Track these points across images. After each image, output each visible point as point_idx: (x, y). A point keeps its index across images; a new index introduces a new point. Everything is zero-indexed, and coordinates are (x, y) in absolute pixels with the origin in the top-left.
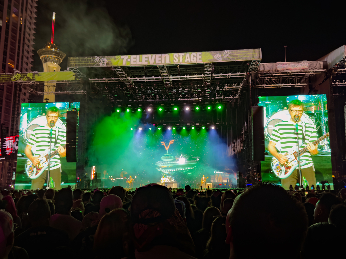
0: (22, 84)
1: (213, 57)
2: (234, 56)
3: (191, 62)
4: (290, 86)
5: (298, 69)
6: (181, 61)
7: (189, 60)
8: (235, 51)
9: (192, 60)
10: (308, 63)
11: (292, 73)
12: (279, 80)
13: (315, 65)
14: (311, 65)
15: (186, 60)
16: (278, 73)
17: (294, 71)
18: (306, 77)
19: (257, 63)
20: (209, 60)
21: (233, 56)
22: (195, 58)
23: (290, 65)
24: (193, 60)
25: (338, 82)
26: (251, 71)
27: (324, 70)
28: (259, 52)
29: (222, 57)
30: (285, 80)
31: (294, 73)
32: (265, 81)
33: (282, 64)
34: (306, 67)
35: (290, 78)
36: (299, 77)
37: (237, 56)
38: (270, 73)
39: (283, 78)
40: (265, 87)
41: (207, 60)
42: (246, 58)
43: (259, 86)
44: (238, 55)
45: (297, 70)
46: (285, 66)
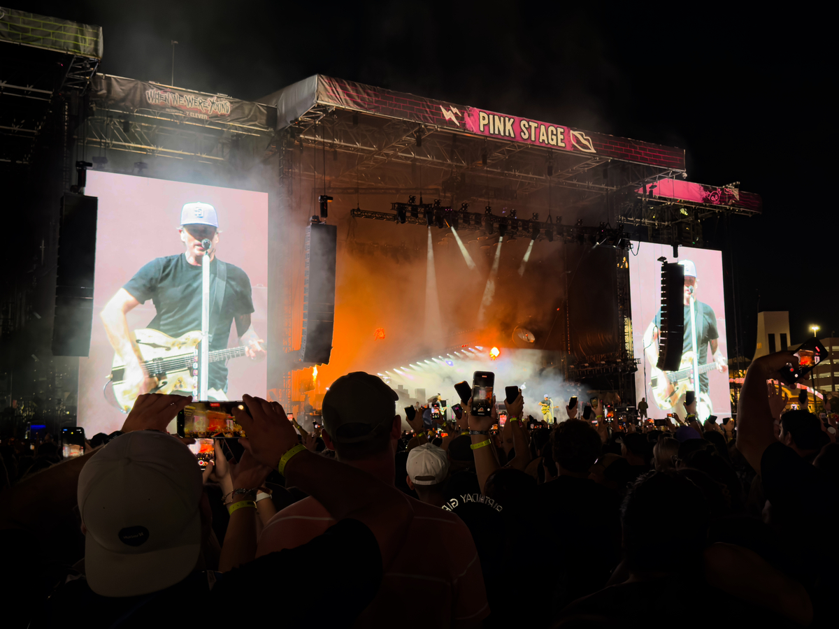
2: (16, 30)
4: (182, 156)
5: (204, 112)
11: (187, 119)
12: (153, 134)
13: (246, 112)
14: (236, 108)
16: (150, 113)
17: (192, 115)
18: (224, 140)
19: (88, 66)
26: (70, 89)
28: (97, 36)
31: (193, 120)
32: (112, 129)
33: (161, 89)
34: (223, 112)
39: (162, 130)
40: (113, 146)
42: (54, 43)
43: (95, 139)
44: (30, 27)
45: (200, 113)
46: (169, 96)
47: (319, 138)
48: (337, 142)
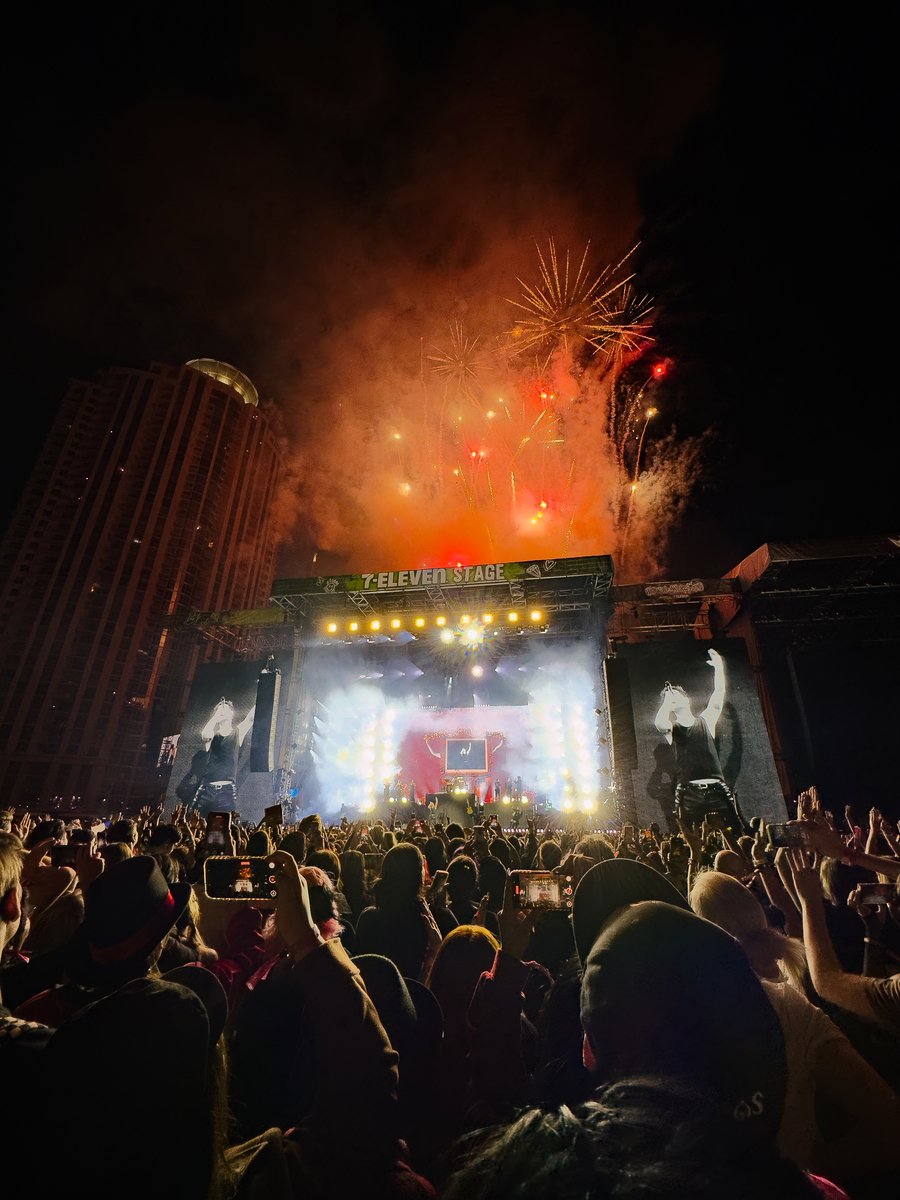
1: (526, 570)
2: (563, 569)
3: (485, 579)
4: (674, 628)
5: (686, 593)
6: (467, 579)
7: (481, 576)
9: (487, 577)
10: (703, 583)
11: (675, 600)
13: (716, 586)
14: (708, 585)
15: (477, 577)
16: (649, 602)
17: (678, 597)
19: (607, 580)
20: (517, 577)
21: (560, 568)
22: (492, 574)
23: (669, 587)
24: (490, 576)
25: (764, 619)
29: (542, 570)
31: (678, 600)
33: (654, 586)
34: (699, 590)
37: (569, 568)
42: (585, 571)
44: (571, 565)
45: (683, 595)
46: (660, 588)
47: (776, 591)
48: (793, 590)
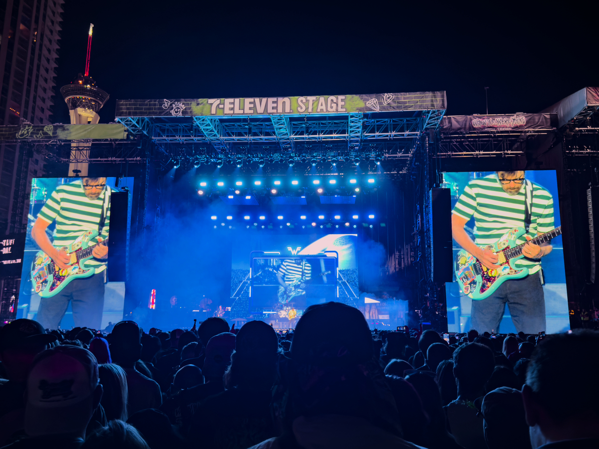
0: (34, 145)
1: (365, 103)
2: (400, 104)
3: (327, 111)
4: (494, 154)
5: (509, 126)
6: (310, 110)
7: (324, 107)
8: (401, 95)
9: (329, 109)
10: (526, 117)
11: (498, 132)
12: (476, 144)
13: (537, 121)
14: (530, 119)
15: (320, 107)
16: (475, 133)
17: (501, 129)
18: (522, 140)
19: (439, 114)
20: (357, 109)
21: (398, 102)
22: (334, 105)
23: (494, 119)
24: (332, 107)
26: (429, 129)
27: (552, 128)
28: (443, 96)
29: (380, 103)
30: (487, 144)
31: (502, 132)
32: (452, 146)
33: (481, 118)
34: (521, 123)
35: (494, 141)
36: (509, 140)
37: (405, 103)
38: (461, 133)
39: (482, 141)
40: (453, 155)
41: (355, 109)
42: (420, 106)
43: (442, 154)
44: (407, 100)
45: (506, 127)
46: (486, 121)
